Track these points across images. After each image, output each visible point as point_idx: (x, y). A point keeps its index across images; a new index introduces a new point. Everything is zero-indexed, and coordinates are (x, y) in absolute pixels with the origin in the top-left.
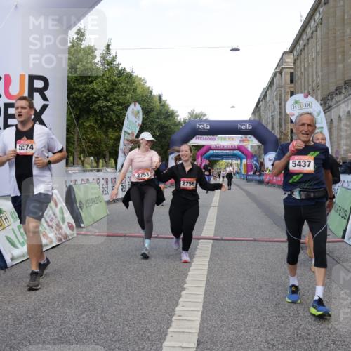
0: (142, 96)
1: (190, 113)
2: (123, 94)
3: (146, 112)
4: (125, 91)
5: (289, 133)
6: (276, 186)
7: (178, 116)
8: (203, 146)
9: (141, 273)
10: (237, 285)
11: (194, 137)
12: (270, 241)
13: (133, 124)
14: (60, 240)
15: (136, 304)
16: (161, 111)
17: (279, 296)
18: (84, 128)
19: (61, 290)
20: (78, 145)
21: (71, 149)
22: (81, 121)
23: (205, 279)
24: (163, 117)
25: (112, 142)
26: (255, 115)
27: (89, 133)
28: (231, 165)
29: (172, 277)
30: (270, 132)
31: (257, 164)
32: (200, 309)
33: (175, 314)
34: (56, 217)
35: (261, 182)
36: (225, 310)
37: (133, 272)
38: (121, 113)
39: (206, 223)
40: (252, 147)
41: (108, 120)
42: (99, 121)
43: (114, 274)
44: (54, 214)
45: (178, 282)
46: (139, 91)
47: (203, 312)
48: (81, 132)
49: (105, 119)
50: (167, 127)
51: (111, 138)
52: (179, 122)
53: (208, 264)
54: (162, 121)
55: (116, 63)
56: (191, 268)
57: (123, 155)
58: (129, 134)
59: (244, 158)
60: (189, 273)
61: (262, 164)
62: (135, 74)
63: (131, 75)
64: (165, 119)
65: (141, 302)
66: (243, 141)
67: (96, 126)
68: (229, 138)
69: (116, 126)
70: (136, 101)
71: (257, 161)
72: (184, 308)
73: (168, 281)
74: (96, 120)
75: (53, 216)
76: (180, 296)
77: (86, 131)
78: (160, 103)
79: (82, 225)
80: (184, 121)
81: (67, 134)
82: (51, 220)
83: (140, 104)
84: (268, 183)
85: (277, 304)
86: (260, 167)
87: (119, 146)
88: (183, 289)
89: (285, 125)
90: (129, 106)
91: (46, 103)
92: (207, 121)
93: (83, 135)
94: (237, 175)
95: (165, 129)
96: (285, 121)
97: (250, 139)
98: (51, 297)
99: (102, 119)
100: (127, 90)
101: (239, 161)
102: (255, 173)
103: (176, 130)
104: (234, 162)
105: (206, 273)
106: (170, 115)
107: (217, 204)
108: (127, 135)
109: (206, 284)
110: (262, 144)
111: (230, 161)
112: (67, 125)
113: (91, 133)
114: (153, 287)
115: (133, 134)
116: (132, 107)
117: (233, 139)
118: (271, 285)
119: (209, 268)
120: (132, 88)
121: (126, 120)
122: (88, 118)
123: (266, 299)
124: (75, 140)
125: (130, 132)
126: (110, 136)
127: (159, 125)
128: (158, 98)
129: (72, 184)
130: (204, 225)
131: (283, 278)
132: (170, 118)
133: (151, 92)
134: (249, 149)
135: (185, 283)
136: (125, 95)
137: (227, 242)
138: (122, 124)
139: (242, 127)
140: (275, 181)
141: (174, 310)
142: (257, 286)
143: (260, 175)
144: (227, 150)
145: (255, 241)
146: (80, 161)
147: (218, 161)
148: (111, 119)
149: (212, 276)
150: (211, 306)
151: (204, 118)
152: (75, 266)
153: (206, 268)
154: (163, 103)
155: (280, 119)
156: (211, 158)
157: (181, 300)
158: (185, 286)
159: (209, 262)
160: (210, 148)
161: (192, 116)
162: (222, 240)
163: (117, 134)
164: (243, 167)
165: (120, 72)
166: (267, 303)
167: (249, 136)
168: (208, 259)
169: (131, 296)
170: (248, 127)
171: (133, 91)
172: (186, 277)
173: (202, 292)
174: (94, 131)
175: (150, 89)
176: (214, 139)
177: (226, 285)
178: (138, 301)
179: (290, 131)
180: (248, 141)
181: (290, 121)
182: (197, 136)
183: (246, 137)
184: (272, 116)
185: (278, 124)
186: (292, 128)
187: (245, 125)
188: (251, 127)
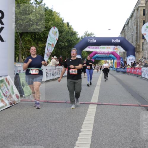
0: (58, 23)
1: (85, 33)
2: (47, 21)
3: (60, 32)
4: (48, 20)
5: (141, 45)
6: (133, 75)
7: (78, 35)
8: (92, 52)
9: (57, 122)
10: (110, 130)
11: (87, 47)
12: (129, 106)
13: (53, 39)
14: (11, 104)
15: (54, 139)
16: (68, 31)
17: (134, 136)
18: (25, 41)
19: (11, 132)
20: (21, 51)
21: (17, 53)
22: (23, 37)
23: (92, 126)
24: (69, 35)
25: (41, 49)
26: (122, 34)
27: (28, 44)
28: (108, 63)
29: (74, 125)
30: (131, 44)
31: (123, 62)
32: (90, 143)
33: (75, 146)
34: (9, 91)
35: (124, 73)
36: (104, 143)
37: (52, 122)
38: (46, 33)
39: (93, 95)
40: (120, 52)
41: (39, 37)
42: (33, 37)
43: (41, 123)
44: (8, 89)
45: (77, 127)
46: (56, 20)
47: (91, 145)
48: (23, 43)
49: (37, 36)
50: (72, 41)
51: (40, 47)
52: (79, 38)
53: (94, 118)
54: (69, 37)
55: (43, 3)
56: (85, 120)
57: (47, 56)
58: (50, 44)
59: (115, 59)
60: (84, 123)
61: (125, 62)
62: (53, 10)
63: (51, 11)
64: (71, 36)
65: (56, 138)
66: (115, 49)
67: (32, 40)
68: (107, 48)
69: (43, 40)
70: (55, 26)
71: (122, 60)
72: (80, 142)
73: (72, 127)
74: (32, 37)
75: (7, 90)
76: (78, 136)
77: (26, 43)
78: (68, 27)
79: (24, 96)
80: (82, 38)
81: (15, 44)
82: (6, 93)
83: (57, 27)
84: (128, 73)
85: (133, 141)
86: (124, 64)
87: (44, 52)
88: (80, 132)
89: (139, 40)
90: (50, 29)
91: (3, 26)
92: (94, 38)
93: (24, 45)
94: (111, 68)
96: (139, 37)
97: (119, 48)
98: (6, 136)
99: (35, 36)
100: (49, 19)
101: (112, 61)
102: (121, 67)
103: (77, 42)
104: (110, 61)
105: (93, 123)
106: (74, 34)
107: (100, 85)
108: (49, 45)
109: (93, 129)
110: (126, 51)
111: (107, 60)
112: (15, 39)
113: (29, 44)
114: (63, 130)
115: (53, 45)
116: (52, 29)
117: (109, 48)
118: (130, 130)
119: (95, 120)
120: (52, 18)
121: (49, 37)
122: (27, 35)
123: (127, 138)
124: (20, 47)
125: (51, 43)
126: (40, 45)
127: (67, 40)
128: (67, 24)
129: (18, 72)
130: (92, 96)
131: (136, 126)
132: (74, 36)
133: (63, 21)
134: (118, 54)
135: (81, 128)
136: (48, 22)
137: (105, 106)
138: (47, 39)
140: (133, 72)
141: (75, 143)
142: (122, 131)
143: (124, 69)
144: (106, 54)
145: (121, 105)
146: (22, 60)
147: (100, 60)
148: (40, 36)
149: (96, 124)
150: (95, 141)
151: (93, 36)
152: (20, 119)
153: (93, 120)
154: (69, 27)
155: (136, 36)
156: (97, 59)
157: (79, 138)
158: (81, 130)
159: (95, 117)
160: (96, 53)
161: (86, 35)
162: (102, 104)
163: (43, 45)
164: (115, 64)
165: (45, 9)
166: (127, 140)
167: (119, 46)
168: (94, 115)
169: (51, 135)
170: (118, 41)
171: (53, 20)
172: (82, 125)
173: (90, 133)
174: (31, 42)
175: (63, 19)
176: (98, 48)
177: (104, 130)
178: (55, 138)
179: (142, 44)
180: (118, 49)
181: (142, 38)
182: (89, 46)
183: (117, 47)
184: (132, 35)
185: (135, 40)
186: (143, 42)
187: (116, 40)
188: (119, 41)
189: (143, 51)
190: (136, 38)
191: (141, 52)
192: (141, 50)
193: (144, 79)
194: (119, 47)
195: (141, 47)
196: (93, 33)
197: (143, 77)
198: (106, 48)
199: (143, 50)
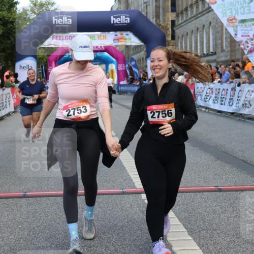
5: (170, 26)
66: (118, 40)
68: (99, 37)
89: (164, 15)
95: (10, 26)
96: (164, 9)
97: (127, 37)
110: (145, 43)
117: (105, 37)
139: (117, 21)
155: (156, 6)
167: (128, 33)
179: (170, 23)
180: (125, 39)
181: (170, 10)
182: (54, 34)
183: (122, 34)
184: (144, 3)
185: (154, 14)
186: (173, 19)
187: (120, 17)
188: (128, 20)
189: (173, 41)
190: (156, 10)
191: (169, 42)
192: (169, 38)
193: (204, 110)
194: (127, 35)
195: (170, 32)
196: (52, 2)
197: (202, 105)
198: (96, 37)
199: (173, 38)
